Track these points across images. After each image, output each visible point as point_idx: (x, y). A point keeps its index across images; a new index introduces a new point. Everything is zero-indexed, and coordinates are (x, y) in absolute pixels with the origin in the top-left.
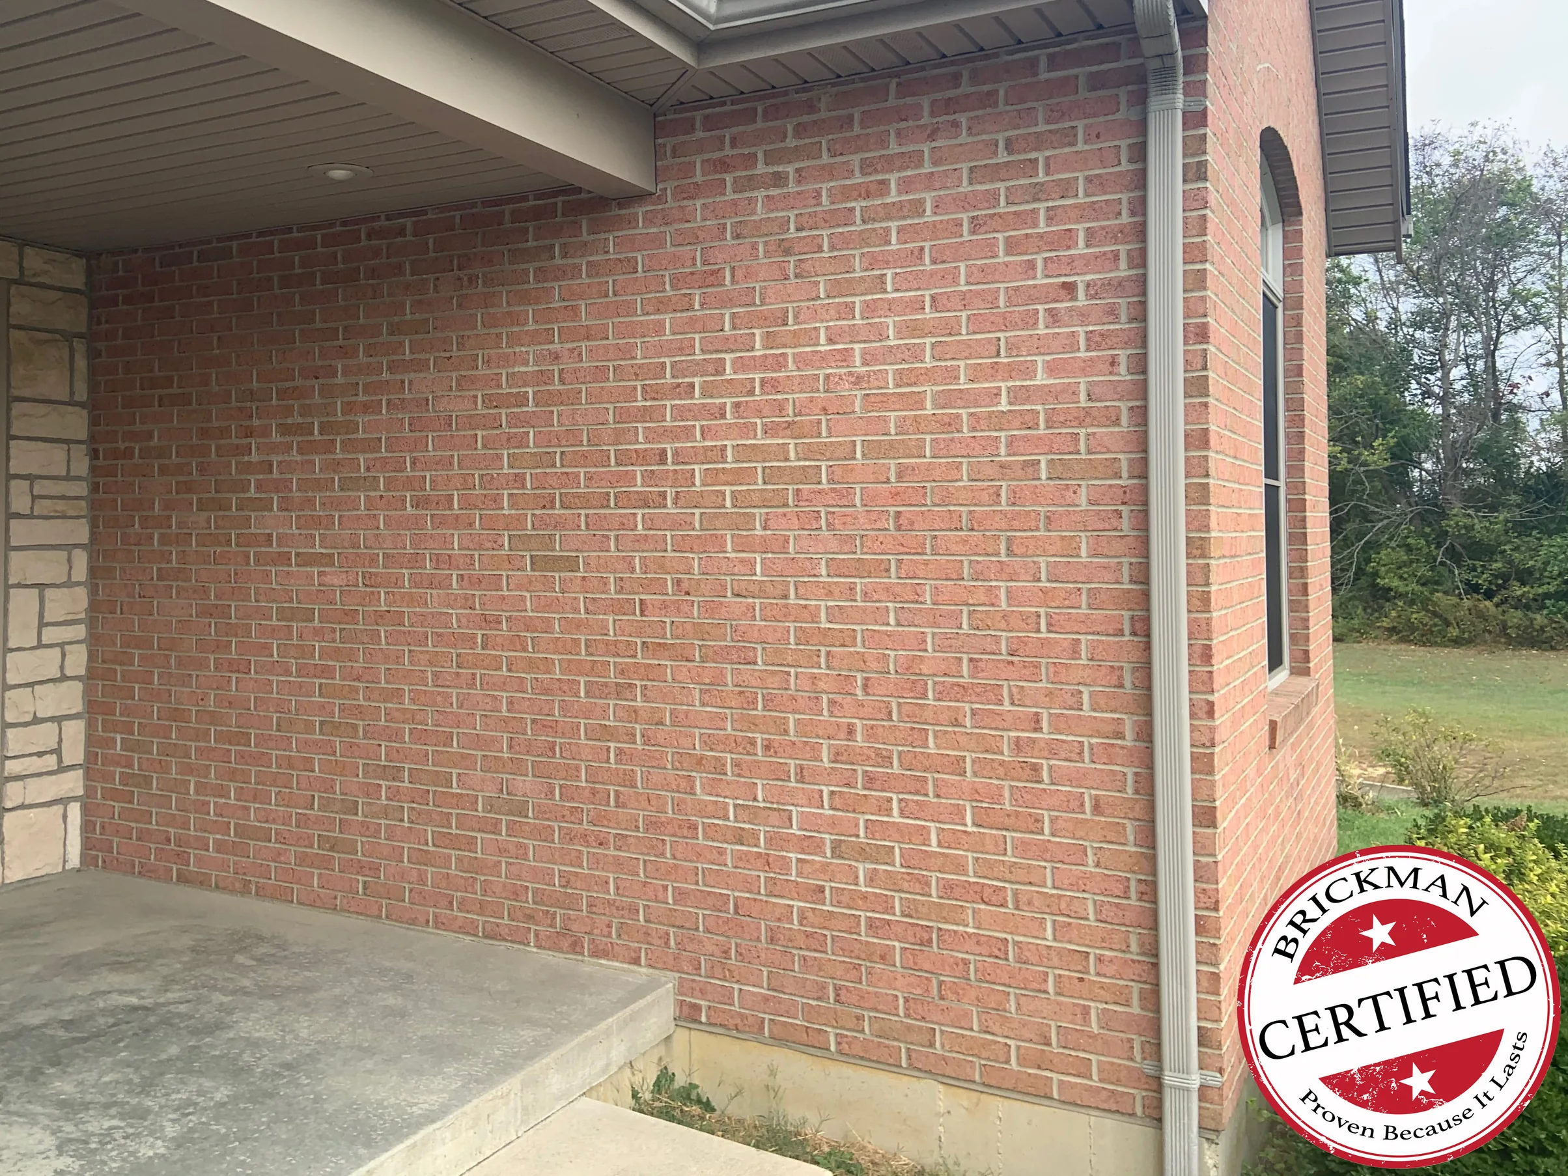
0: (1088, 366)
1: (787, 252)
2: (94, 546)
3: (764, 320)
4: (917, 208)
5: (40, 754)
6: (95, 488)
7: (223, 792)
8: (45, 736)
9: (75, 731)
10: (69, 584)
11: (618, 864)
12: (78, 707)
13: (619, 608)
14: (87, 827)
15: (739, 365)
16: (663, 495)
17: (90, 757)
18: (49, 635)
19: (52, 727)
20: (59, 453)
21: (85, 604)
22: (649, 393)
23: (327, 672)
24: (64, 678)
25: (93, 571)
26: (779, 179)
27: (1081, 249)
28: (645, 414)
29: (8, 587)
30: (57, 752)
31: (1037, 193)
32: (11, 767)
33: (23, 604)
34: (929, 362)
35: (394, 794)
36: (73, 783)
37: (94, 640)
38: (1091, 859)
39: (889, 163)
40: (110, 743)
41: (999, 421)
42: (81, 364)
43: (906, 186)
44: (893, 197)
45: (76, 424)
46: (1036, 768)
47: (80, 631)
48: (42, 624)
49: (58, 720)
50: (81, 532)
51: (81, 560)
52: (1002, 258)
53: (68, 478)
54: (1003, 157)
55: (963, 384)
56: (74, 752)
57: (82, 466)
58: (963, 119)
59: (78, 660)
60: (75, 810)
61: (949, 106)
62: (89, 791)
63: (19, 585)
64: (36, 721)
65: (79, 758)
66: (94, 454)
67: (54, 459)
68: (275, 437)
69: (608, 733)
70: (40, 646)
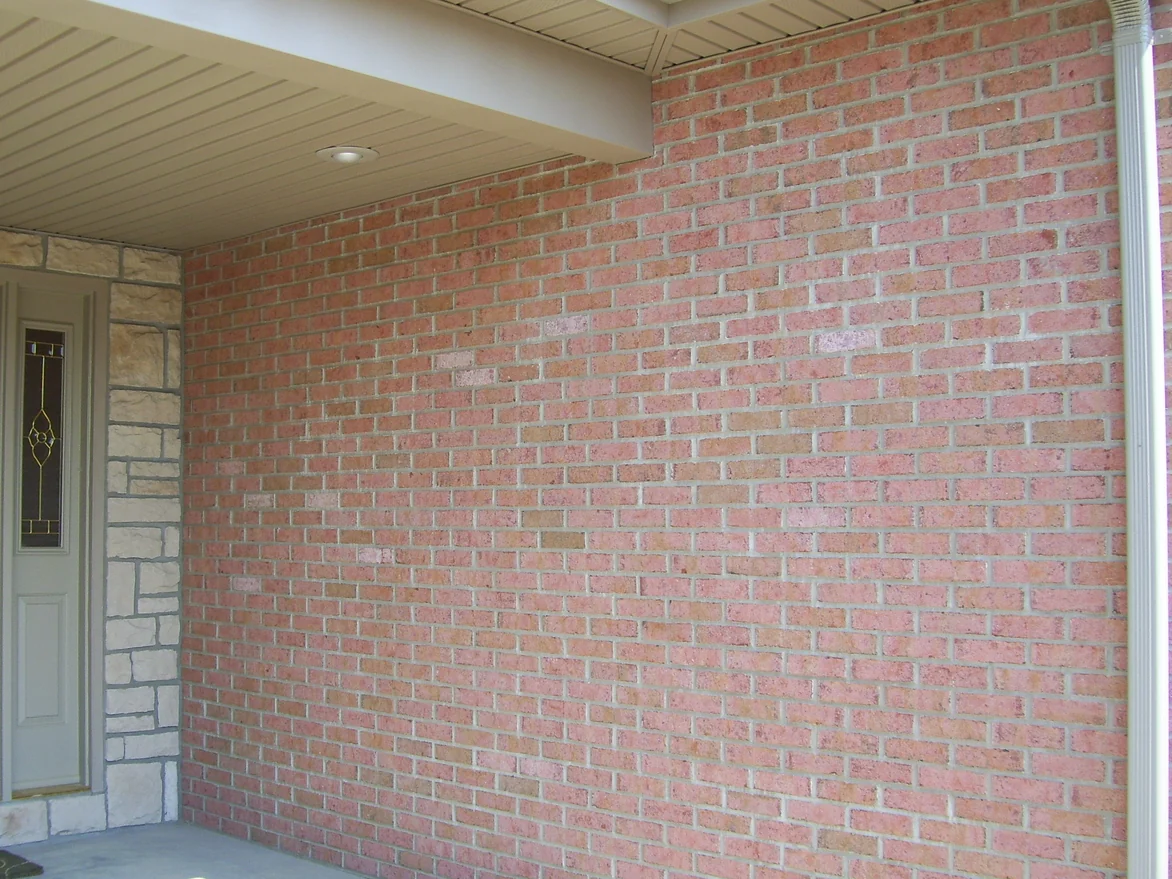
0: (1071, 319)
1: (777, 209)
2: (185, 524)
3: (755, 281)
4: (899, 157)
5: (139, 714)
6: (186, 470)
7: (284, 760)
8: (142, 698)
9: (169, 697)
10: (163, 559)
11: (618, 847)
12: (173, 673)
13: (620, 586)
14: (183, 783)
15: (735, 329)
16: (661, 468)
17: (184, 720)
18: (145, 606)
19: (149, 691)
20: (152, 437)
21: (177, 578)
22: (652, 361)
23: (366, 647)
24: (159, 646)
25: (185, 548)
26: (766, 135)
27: (1059, 193)
28: (646, 383)
29: (106, 560)
30: (154, 713)
31: (1015, 137)
32: (113, 725)
33: (120, 579)
34: (914, 321)
35: (424, 769)
36: (169, 743)
37: (185, 612)
38: (1068, 853)
40: (197, 708)
41: (983, 381)
42: (174, 352)
43: (888, 135)
44: (876, 147)
45: (169, 410)
46: (1016, 757)
47: (173, 604)
48: (137, 596)
49: (154, 684)
50: (174, 511)
51: (174, 537)
52: (983, 206)
53: (161, 460)
54: (981, 100)
55: (948, 342)
56: (170, 715)
57: (174, 450)
58: (940, 63)
59: (171, 631)
60: (172, 769)
61: (926, 51)
62: (184, 751)
63: (117, 559)
64: (134, 684)
65: (174, 721)
66: (185, 438)
67: (148, 443)
68: (324, 418)
69: (610, 715)
70: (136, 615)
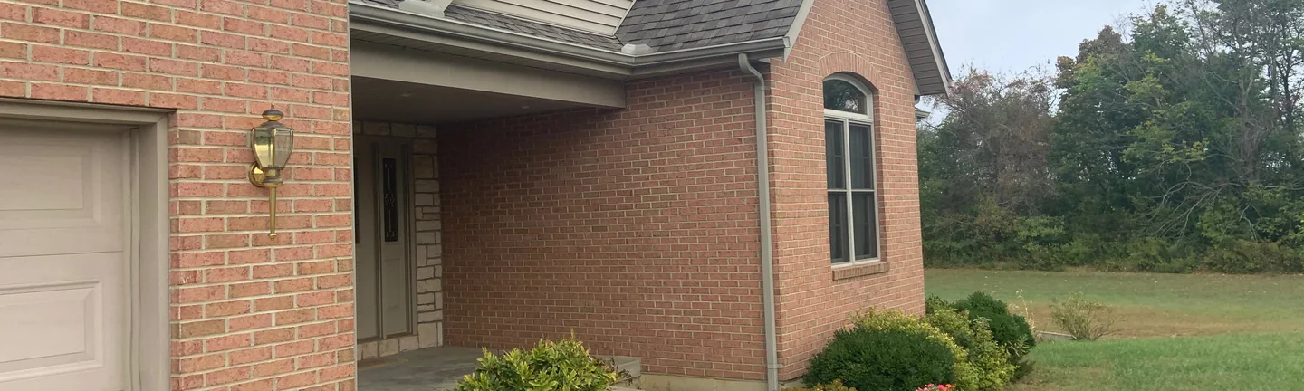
0: (746, 162)
1: (665, 128)
2: (443, 230)
3: (659, 149)
4: (700, 116)
5: (428, 304)
6: (442, 209)
7: (493, 314)
8: (429, 298)
9: (439, 296)
10: (435, 244)
11: (623, 325)
12: (439, 288)
13: (620, 242)
14: (445, 332)
15: (653, 163)
16: (632, 205)
17: (445, 306)
18: (430, 262)
19: (432, 294)
20: (430, 197)
21: (441, 251)
22: (628, 172)
23: (527, 270)
24: (435, 277)
25: (443, 239)
26: (662, 105)
27: (742, 129)
28: (627, 179)
29: (416, 245)
30: (434, 304)
31: (731, 112)
32: (420, 308)
33: (421, 251)
34: (705, 162)
35: (551, 309)
36: (439, 315)
37: (444, 264)
38: (750, 307)
39: (693, 101)
40: (451, 300)
41: (724, 180)
42: (436, 165)
43: (697, 108)
44: (693, 112)
45: (435, 186)
46: (736, 282)
47: (439, 261)
48: (427, 258)
49: (434, 292)
50: (438, 225)
51: (439, 235)
52: (723, 131)
53: (434, 206)
54: (722, 101)
55: (714, 169)
56: (439, 304)
57: (438, 202)
58: (711, 89)
59: (439, 272)
60: (440, 325)
61: (706, 85)
62: (445, 318)
63: (420, 245)
64: (427, 292)
65: (441, 307)
66: (441, 197)
67: (427, 200)
68: (506, 189)
69: (618, 283)
70: (427, 266)
